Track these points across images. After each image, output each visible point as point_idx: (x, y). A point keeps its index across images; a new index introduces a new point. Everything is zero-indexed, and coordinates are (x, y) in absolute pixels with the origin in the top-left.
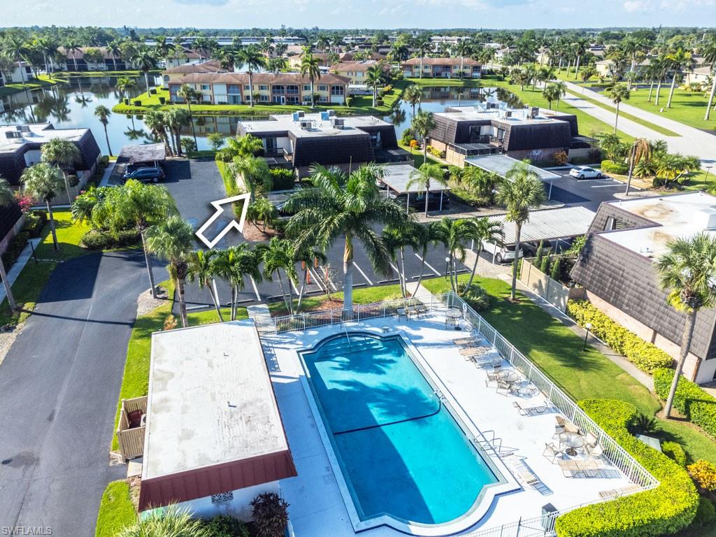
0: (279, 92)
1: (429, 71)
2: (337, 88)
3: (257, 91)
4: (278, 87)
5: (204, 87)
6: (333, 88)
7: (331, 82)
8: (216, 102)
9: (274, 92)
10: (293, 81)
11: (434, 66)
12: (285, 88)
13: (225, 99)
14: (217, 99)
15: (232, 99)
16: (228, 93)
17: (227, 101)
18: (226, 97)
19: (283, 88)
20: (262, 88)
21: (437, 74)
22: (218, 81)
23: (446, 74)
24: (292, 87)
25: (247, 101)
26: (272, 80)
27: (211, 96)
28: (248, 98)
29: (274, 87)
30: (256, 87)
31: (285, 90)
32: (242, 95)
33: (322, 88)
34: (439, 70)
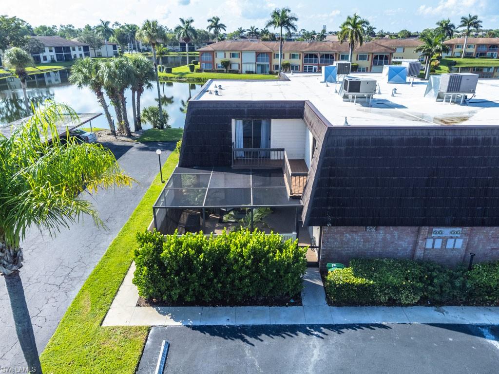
0: (311, 62)
1: (472, 50)
2: (381, 57)
3: (287, 60)
4: (311, 56)
5: (233, 56)
6: (376, 57)
7: (374, 51)
8: (244, 71)
9: (305, 61)
10: (330, 49)
11: (479, 45)
12: (319, 56)
13: (253, 68)
14: (245, 68)
15: (260, 69)
16: (256, 61)
17: (254, 70)
18: (254, 66)
19: (316, 57)
20: (293, 56)
21: (481, 54)
22: (248, 48)
23: (492, 54)
24: (327, 56)
25: (275, 71)
26: (306, 48)
27: (239, 65)
28: (277, 67)
29: (306, 56)
30: (287, 56)
31: (319, 59)
32: (271, 64)
33: (362, 57)
34: (484, 49)
